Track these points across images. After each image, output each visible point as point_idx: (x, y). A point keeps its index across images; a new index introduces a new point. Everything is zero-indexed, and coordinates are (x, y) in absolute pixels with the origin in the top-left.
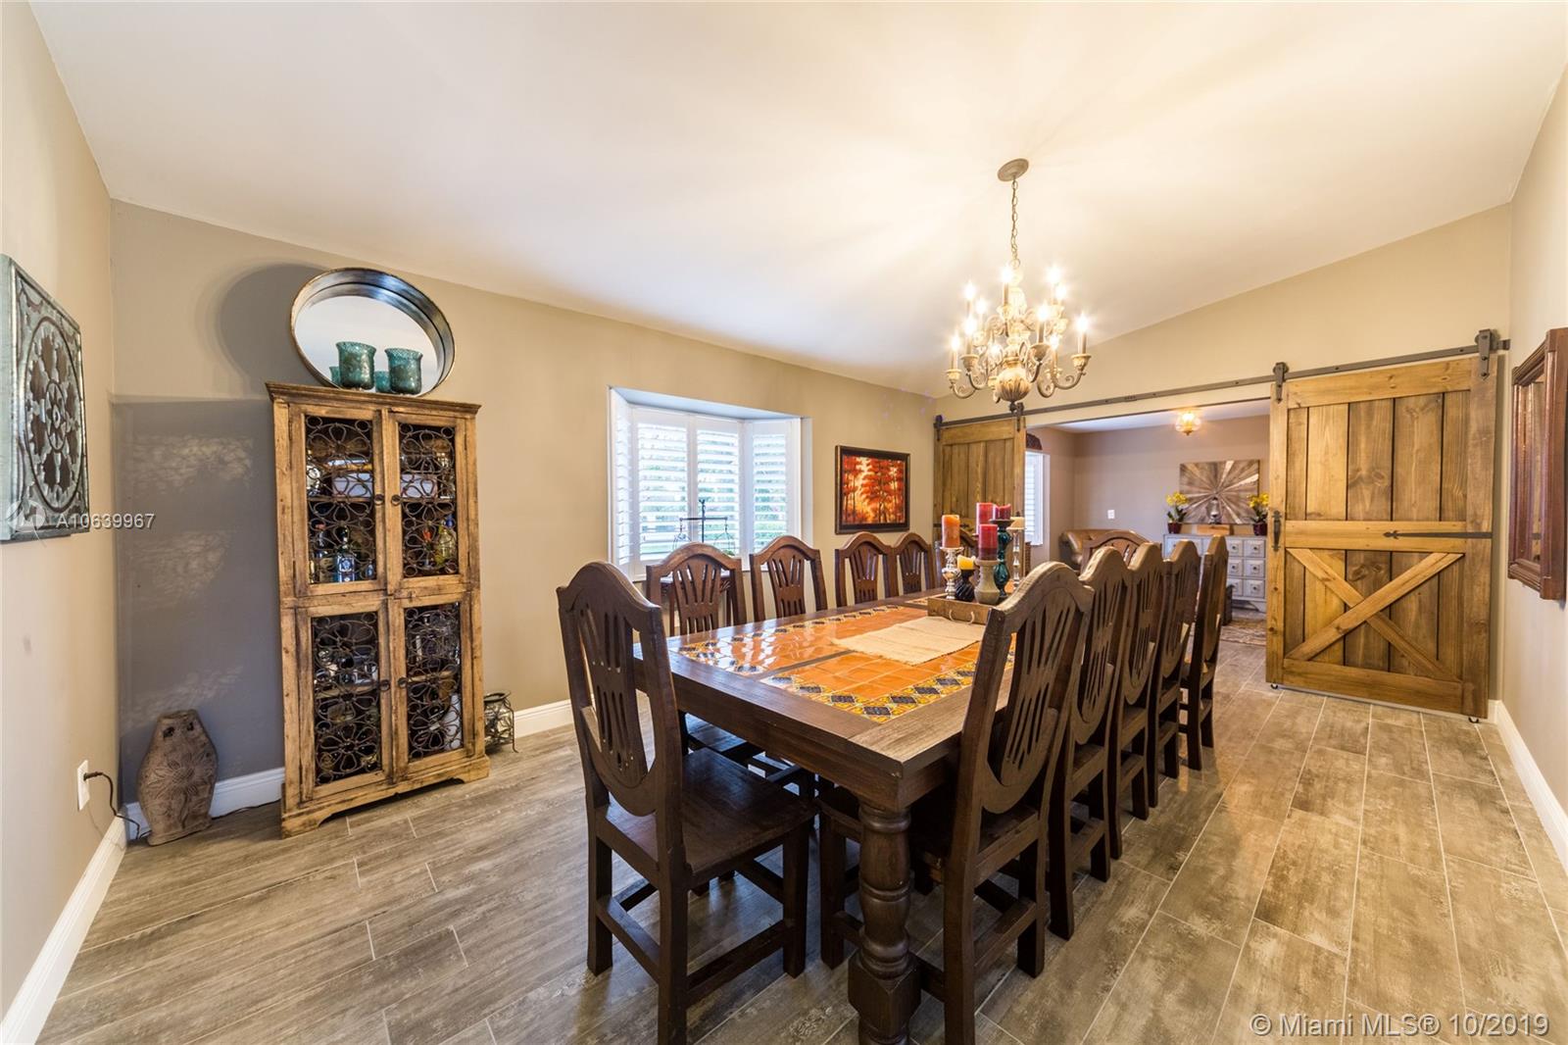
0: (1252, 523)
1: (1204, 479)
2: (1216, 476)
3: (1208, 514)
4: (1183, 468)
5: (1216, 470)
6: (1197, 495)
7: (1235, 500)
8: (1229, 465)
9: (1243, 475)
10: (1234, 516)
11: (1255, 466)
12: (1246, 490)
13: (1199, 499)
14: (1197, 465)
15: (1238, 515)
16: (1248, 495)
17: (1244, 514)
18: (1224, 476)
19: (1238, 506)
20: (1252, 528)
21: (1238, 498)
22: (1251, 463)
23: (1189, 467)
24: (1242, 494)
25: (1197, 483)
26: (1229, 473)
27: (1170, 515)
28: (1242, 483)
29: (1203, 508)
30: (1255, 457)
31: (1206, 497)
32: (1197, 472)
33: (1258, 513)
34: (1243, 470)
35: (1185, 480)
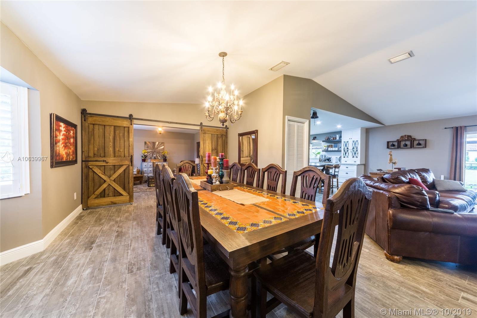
0: (163, 158)
1: (151, 146)
2: (154, 146)
3: (153, 156)
4: (145, 143)
5: (154, 144)
6: (149, 151)
7: (159, 153)
8: (157, 143)
9: (160, 146)
10: (159, 157)
11: (163, 144)
12: (161, 150)
13: (150, 152)
14: (149, 142)
15: (160, 157)
16: (162, 151)
17: (161, 156)
18: (156, 146)
19: (159, 154)
20: (163, 160)
21: (159, 152)
22: (162, 143)
23: (147, 142)
24: (160, 151)
25: (149, 147)
26: (157, 145)
27: (142, 157)
28: (160, 148)
29: (151, 155)
30: (163, 142)
31: (151, 151)
32: (149, 144)
33: (164, 156)
34: (160, 145)
35: (146, 146)
